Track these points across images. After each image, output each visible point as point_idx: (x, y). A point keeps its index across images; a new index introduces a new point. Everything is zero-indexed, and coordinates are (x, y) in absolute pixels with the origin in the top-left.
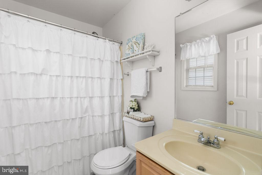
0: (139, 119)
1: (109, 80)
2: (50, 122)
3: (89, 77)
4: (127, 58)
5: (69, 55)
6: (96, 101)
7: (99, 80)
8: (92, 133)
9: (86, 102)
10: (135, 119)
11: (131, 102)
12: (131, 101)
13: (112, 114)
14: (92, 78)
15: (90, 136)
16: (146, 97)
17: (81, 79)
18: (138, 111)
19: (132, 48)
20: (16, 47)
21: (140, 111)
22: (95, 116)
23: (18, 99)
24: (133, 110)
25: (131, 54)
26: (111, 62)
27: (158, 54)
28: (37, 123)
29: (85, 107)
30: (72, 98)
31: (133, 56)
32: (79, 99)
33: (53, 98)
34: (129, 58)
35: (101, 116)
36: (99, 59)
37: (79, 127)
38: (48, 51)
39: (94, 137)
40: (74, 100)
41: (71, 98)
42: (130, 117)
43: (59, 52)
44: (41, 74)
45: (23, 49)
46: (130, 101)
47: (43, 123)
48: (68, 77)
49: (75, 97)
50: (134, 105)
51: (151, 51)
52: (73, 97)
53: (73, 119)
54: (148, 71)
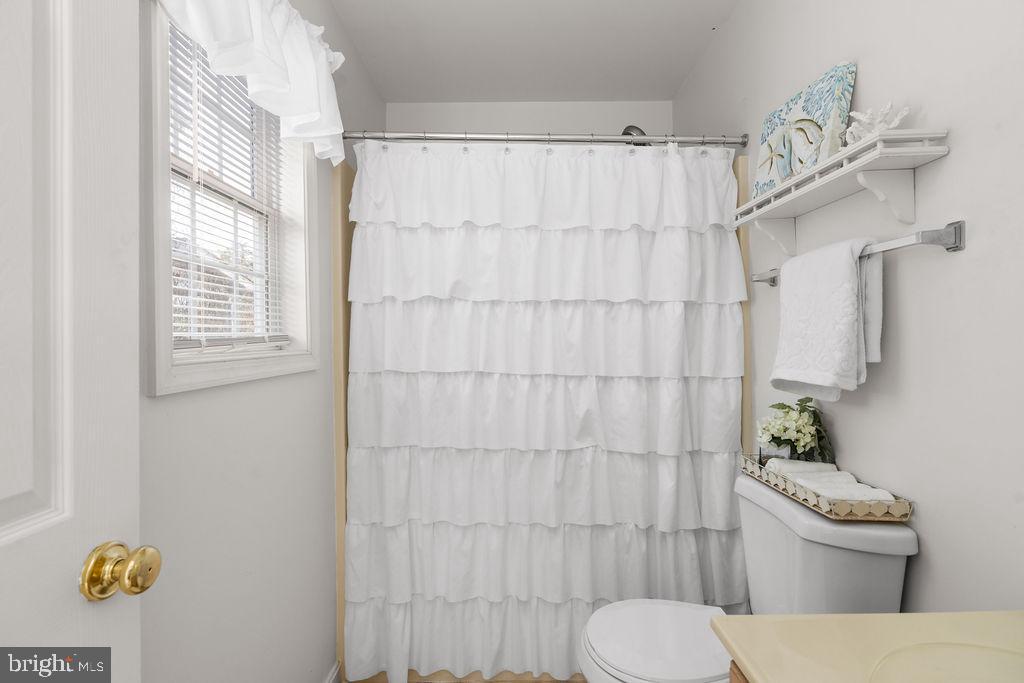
0: (812, 501)
1: (679, 309)
2: (469, 450)
3: (598, 301)
4: (759, 206)
5: (528, 228)
6: (625, 396)
7: (637, 312)
8: (604, 518)
9: (586, 397)
10: (793, 498)
11: (780, 413)
12: (782, 406)
13: (693, 455)
14: (610, 304)
15: (598, 528)
16: (856, 391)
17: (570, 310)
18: (824, 460)
19: (785, 152)
20: (398, 229)
21: (834, 462)
22: (621, 453)
23: (396, 372)
24: (786, 451)
25: (777, 180)
26: (689, 231)
27: (939, 150)
28: (437, 449)
29: (581, 412)
30: (536, 375)
31: (788, 191)
32: (561, 381)
33: (481, 373)
34: (768, 201)
35: (641, 456)
36: (638, 228)
37: (559, 485)
38: (469, 225)
39: (612, 535)
40: (545, 386)
41: (533, 377)
42: (767, 484)
43: (498, 225)
44: (451, 300)
45: (412, 230)
46: (773, 406)
47: (453, 450)
48: (526, 302)
49: (546, 375)
50: (792, 425)
51: (880, 146)
52: (540, 375)
53: (537, 451)
54: (869, 256)
